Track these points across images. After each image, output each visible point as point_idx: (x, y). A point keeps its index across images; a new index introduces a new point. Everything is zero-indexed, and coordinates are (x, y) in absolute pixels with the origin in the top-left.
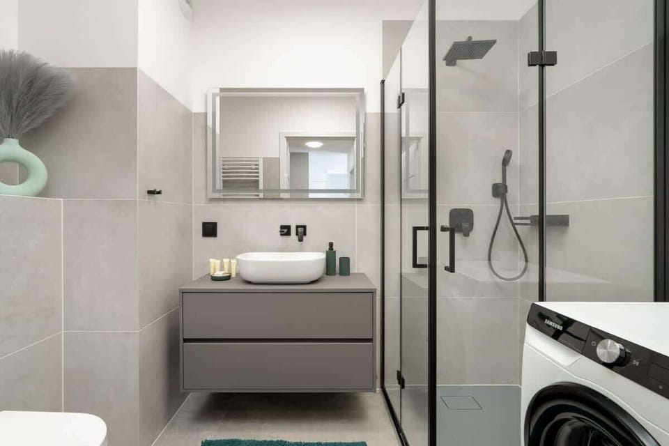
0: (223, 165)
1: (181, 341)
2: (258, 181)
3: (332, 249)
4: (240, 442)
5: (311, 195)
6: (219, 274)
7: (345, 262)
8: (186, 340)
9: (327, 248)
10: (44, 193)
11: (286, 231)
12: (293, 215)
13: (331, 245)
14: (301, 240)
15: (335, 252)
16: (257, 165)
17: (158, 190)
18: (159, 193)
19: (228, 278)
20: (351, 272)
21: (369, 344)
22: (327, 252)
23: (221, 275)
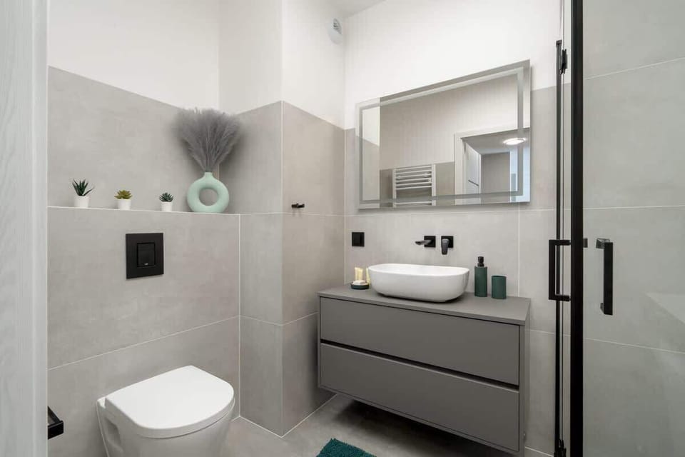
0: (397, 175)
1: (319, 341)
2: (430, 189)
3: (483, 265)
4: (363, 453)
5: (458, 202)
6: (358, 282)
7: (501, 281)
8: (323, 341)
9: (476, 263)
10: (229, 209)
11: (428, 241)
12: (438, 224)
13: (481, 260)
14: (444, 252)
15: (486, 268)
16: (430, 172)
17: (300, 204)
18: (302, 206)
19: (366, 287)
20: (507, 295)
21: (515, 391)
22: (476, 268)
23: (359, 284)
